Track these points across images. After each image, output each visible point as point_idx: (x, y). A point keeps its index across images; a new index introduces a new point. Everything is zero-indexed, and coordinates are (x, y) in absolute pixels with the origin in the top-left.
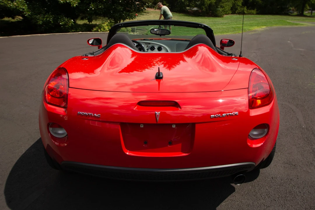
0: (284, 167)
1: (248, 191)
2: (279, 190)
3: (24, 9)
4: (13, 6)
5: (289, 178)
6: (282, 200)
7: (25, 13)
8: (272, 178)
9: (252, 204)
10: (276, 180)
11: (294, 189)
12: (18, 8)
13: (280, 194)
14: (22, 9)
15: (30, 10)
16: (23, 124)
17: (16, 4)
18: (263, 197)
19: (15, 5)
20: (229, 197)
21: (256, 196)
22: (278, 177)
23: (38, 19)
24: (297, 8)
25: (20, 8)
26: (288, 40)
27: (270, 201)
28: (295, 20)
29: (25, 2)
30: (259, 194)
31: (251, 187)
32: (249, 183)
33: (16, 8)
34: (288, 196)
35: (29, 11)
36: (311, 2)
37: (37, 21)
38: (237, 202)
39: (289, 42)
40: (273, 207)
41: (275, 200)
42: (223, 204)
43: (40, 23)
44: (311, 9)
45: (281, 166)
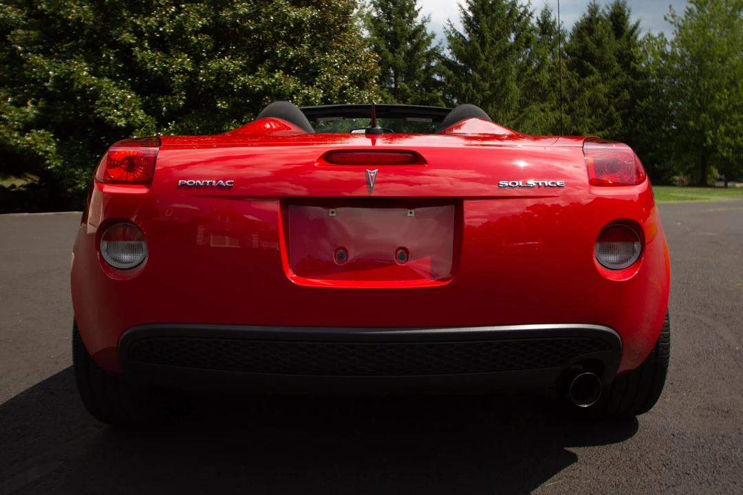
0: (701, 415)
1: (611, 460)
2: (697, 456)
3: (47, 152)
4: (23, 144)
5: (717, 434)
6: (706, 473)
7: (48, 162)
8: (673, 435)
9: (626, 484)
10: (685, 438)
11: (733, 452)
12: (33, 148)
13: (698, 463)
14: (42, 151)
15: (61, 157)
16: (17, 348)
17: (29, 138)
18: (653, 469)
19: (28, 142)
20: (562, 472)
21: (635, 468)
22: (689, 432)
23: (77, 177)
24: (689, 176)
25: (39, 149)
26: (677, 221)
27: (674, 475)
28: (689, 192)
29: (52, 137)
30: (642, 464)
31: (619, 452)
32: (613, 445)
33: (29, 148)
34: (720, 465)
35: (59, 158)
36: (721, 154)
37: (74, 182)
38: (587, 479)
39: (679, 224)
40: (683, 486)
41: (688, 474)
42: (549, 484)
43: (81, 188)
44: (723, 177)
45: (693, 414)
